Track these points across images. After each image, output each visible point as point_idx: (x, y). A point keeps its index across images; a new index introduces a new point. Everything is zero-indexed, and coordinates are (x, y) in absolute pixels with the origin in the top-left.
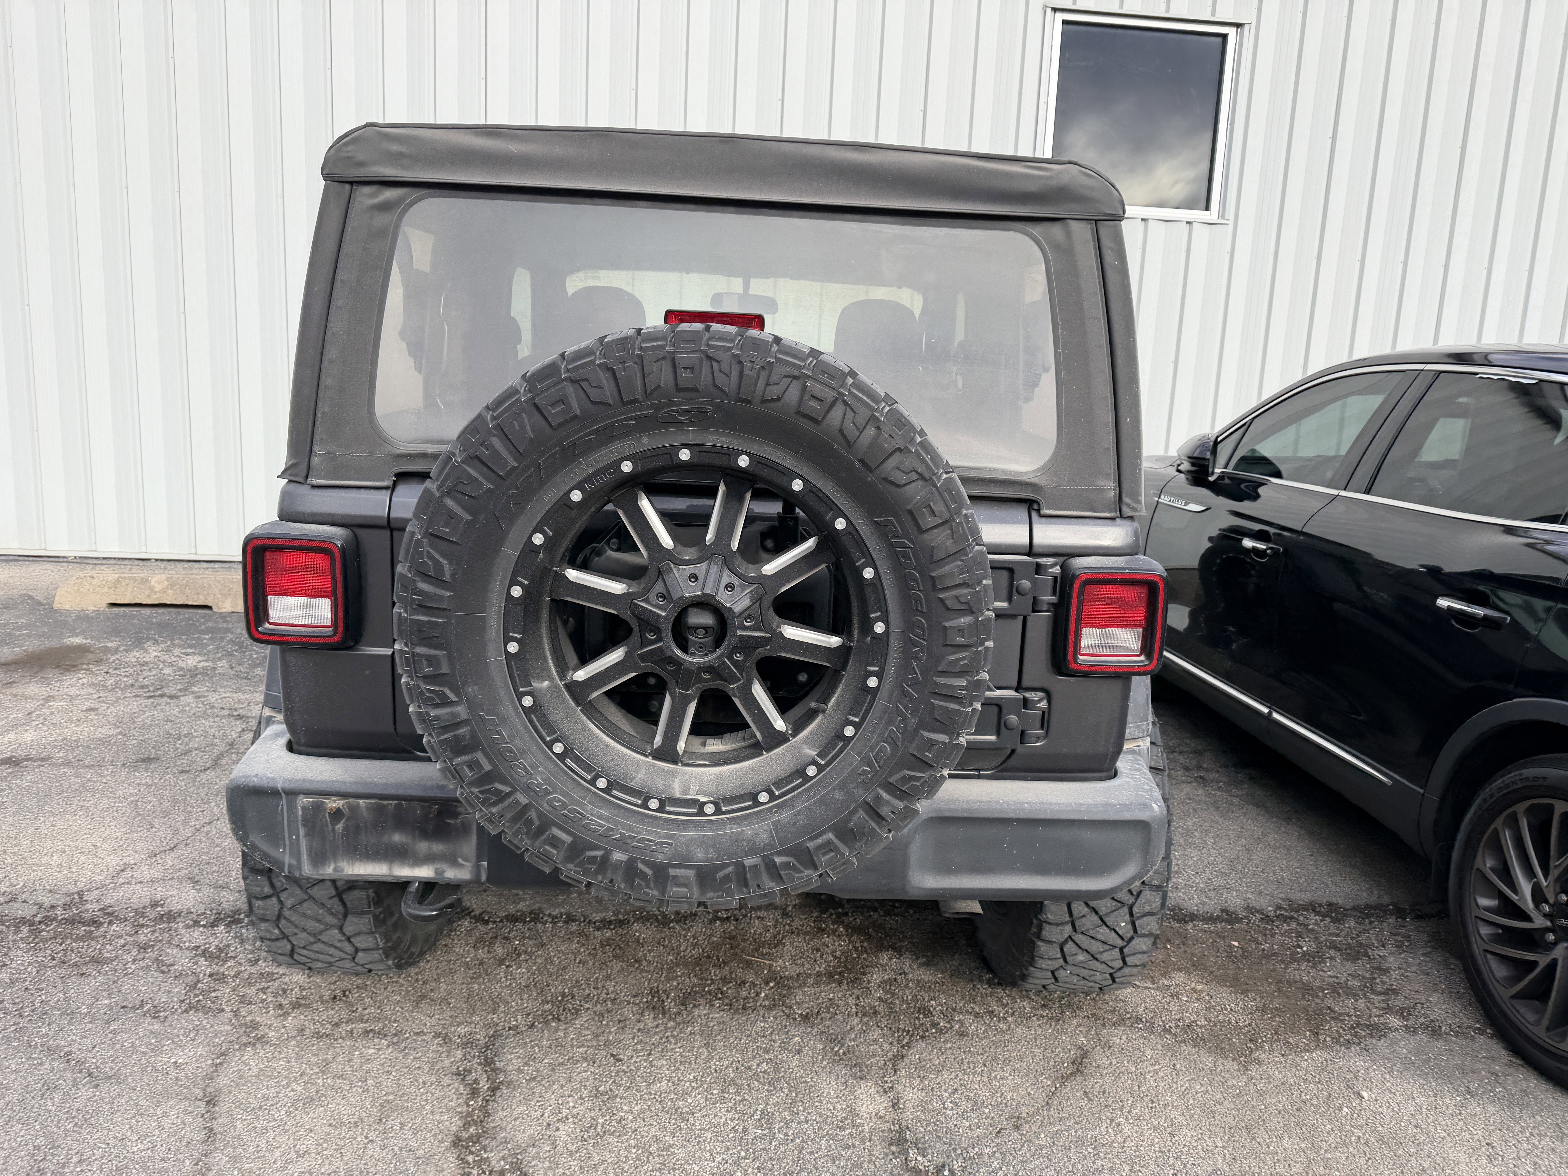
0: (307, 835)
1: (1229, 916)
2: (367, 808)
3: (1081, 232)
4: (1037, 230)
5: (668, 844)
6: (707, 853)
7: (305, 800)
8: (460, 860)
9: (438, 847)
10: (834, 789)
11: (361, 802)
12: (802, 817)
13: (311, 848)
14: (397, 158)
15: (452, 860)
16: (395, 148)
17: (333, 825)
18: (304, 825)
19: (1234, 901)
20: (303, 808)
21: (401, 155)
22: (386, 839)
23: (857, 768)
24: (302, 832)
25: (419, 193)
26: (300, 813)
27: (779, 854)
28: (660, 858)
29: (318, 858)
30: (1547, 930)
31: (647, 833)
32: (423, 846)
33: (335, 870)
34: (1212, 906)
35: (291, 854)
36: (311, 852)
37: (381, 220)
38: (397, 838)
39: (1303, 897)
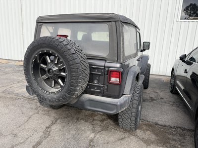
1: (165, 126)
3: (114, 23)
4: (108, 23)
10: (62, 93)
12: (59, 96)
14: (41, 20)
19: (167, 124)
25: (43, 23)
27: (57, 99)
34: (163, 124)
39: (179, 126)
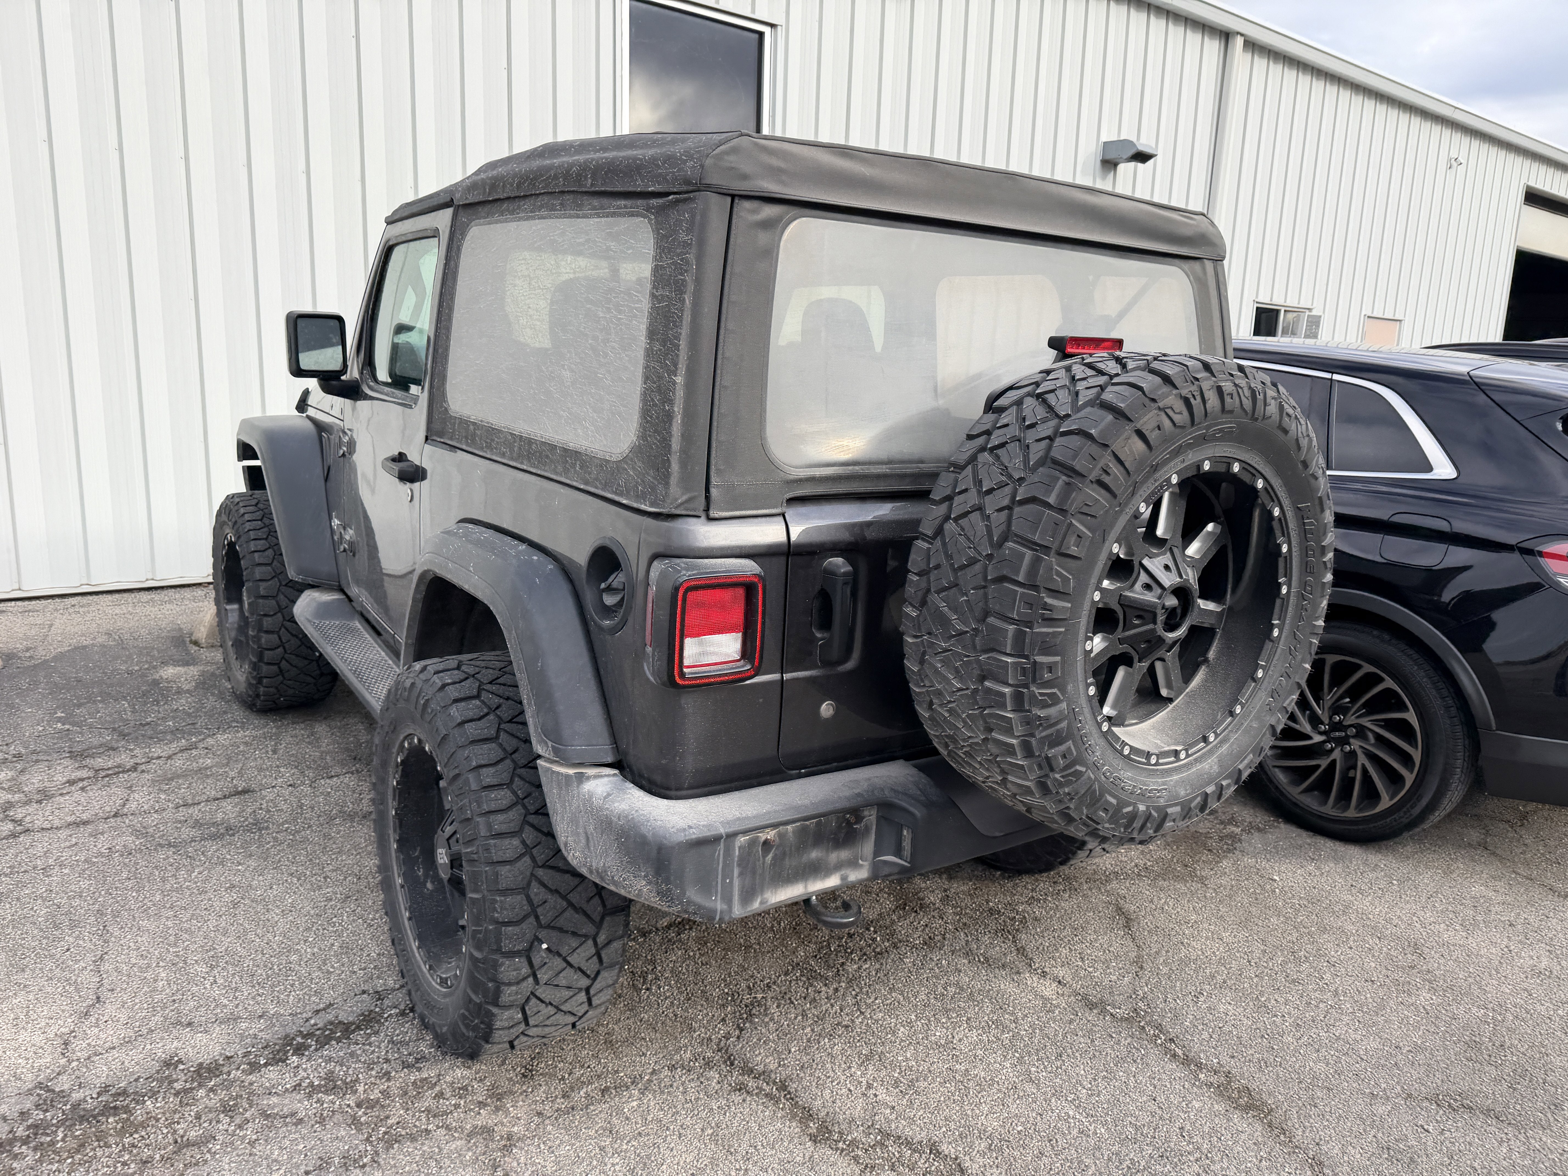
0: (741, 874)
2: (793, 832)
5: (1166, 789)
6: (1186, 790)
7: (742, 839)
8: (860, 862)
9: (844, 854)
10: (1251, 721)
11: (789, 827)
12: (1234, 747)
13: (743, 887)
14: (777, 174)
15: (853, 864)
16: (775, 162)
17: (764, 857)
18: (739, 865)
20: (740, 848)
21: (780, 170)
22: (805, 859)
23: (1265, 700)
24: (736, 872)
25: (794, 211)
26: (737, 853)
27: (1224, 779)
28: (1162, 802)
29: (748, 896)
30: (1324, 742)
31: (1153, 784)
32: (834, 857)
33: (761, 903)
35: (723, 898)
36: (742, 891)
37: (763, 238)
38: (815, 854)
